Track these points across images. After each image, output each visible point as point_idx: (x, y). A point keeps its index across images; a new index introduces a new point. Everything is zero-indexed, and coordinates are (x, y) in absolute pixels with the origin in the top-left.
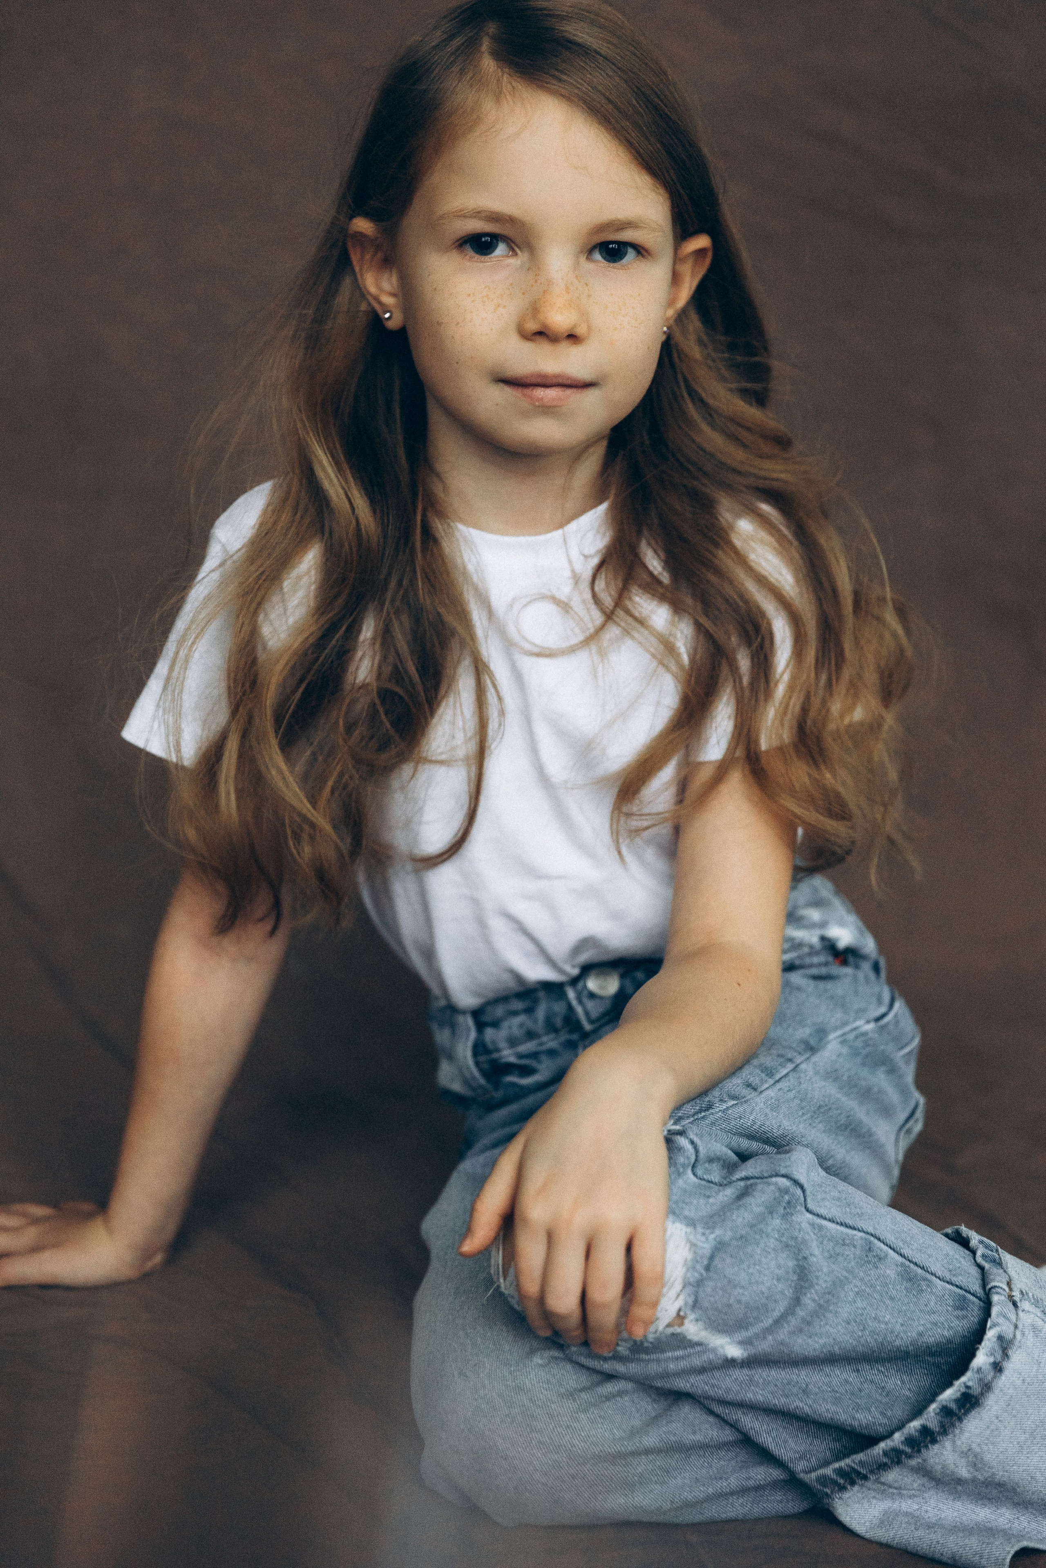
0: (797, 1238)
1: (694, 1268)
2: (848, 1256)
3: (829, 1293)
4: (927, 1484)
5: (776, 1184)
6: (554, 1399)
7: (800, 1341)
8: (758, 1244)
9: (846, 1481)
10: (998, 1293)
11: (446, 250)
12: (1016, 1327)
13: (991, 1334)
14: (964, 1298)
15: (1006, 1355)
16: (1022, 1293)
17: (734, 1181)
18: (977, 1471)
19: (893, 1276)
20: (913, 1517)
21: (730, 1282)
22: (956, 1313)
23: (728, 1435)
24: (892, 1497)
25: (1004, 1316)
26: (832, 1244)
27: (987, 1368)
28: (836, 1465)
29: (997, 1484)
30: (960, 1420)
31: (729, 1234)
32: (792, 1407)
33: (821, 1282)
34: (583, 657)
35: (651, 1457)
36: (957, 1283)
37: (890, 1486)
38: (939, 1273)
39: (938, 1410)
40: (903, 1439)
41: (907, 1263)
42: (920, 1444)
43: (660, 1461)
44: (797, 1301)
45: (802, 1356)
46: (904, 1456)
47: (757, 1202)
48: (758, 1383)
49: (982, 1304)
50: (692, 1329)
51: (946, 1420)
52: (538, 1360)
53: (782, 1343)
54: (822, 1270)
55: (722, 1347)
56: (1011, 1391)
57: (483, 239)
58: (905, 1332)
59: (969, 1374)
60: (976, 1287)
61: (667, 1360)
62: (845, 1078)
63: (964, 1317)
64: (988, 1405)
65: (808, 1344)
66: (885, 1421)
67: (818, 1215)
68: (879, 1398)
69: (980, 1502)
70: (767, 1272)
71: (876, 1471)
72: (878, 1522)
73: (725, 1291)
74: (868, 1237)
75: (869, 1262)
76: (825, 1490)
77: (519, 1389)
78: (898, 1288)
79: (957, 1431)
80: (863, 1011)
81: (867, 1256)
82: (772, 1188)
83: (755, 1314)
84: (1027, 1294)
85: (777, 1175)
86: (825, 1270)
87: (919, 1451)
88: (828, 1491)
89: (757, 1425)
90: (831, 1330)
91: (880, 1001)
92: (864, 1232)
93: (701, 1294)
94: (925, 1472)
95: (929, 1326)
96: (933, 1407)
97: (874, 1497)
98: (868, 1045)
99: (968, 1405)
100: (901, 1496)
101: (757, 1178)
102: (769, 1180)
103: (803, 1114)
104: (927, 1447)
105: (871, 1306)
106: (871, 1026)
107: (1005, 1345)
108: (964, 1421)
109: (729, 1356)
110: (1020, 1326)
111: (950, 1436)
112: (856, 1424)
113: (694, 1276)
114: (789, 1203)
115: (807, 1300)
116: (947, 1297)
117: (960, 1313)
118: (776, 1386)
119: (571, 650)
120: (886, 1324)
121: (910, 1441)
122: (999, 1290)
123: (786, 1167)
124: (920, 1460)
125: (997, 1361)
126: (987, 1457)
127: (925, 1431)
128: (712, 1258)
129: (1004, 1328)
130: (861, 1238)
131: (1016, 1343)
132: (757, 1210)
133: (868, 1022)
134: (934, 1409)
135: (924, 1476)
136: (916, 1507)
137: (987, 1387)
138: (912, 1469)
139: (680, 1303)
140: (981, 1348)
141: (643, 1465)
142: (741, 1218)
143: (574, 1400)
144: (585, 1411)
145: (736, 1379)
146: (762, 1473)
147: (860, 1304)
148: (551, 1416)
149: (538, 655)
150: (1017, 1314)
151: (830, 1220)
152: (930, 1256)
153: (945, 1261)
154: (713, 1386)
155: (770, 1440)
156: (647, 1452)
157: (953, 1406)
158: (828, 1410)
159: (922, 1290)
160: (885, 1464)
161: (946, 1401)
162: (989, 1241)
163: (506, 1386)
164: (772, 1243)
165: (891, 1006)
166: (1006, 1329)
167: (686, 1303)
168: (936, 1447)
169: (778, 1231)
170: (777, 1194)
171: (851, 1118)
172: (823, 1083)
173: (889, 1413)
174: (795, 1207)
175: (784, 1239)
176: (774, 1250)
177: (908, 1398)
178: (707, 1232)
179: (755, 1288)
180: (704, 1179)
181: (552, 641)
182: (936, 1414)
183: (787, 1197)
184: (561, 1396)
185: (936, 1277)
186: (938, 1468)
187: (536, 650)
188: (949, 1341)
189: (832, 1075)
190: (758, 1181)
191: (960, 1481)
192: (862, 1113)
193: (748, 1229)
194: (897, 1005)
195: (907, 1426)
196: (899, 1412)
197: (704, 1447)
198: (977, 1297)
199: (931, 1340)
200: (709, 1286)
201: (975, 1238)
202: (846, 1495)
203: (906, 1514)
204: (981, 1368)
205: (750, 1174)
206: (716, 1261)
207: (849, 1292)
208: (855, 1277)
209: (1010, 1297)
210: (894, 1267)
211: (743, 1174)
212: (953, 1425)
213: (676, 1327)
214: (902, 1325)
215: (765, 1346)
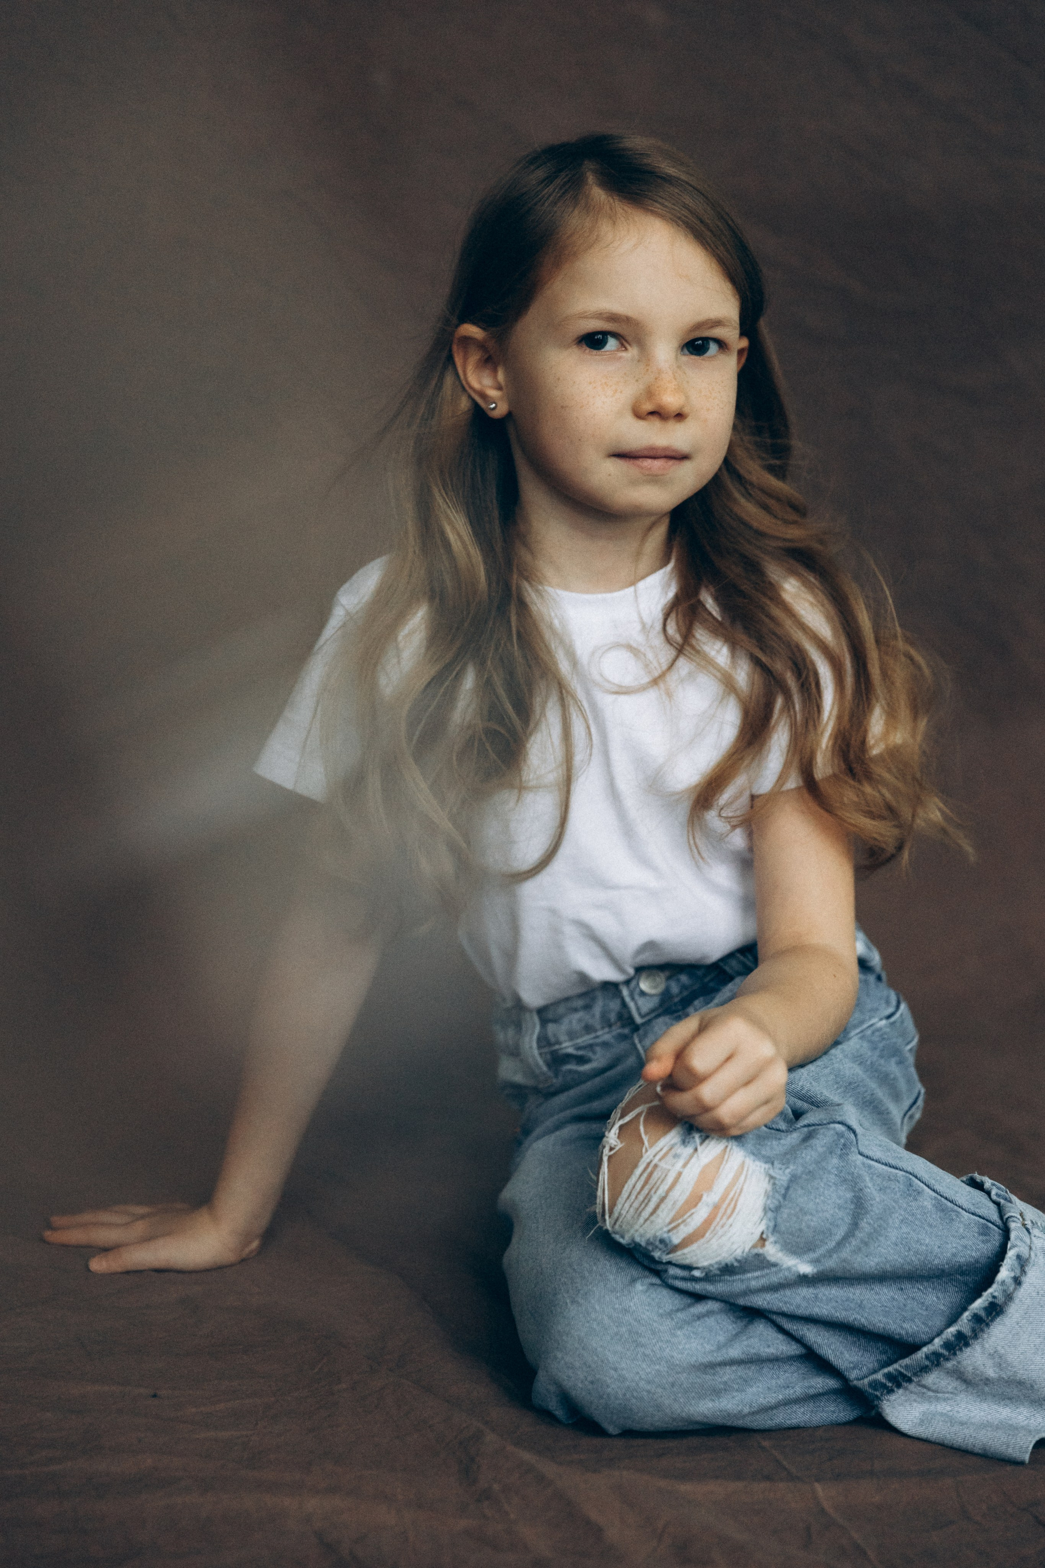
0: (853, 1173)
1: (773, 1197)
2: (894, 1189)
3: (881, 1218)
4: (959, 1388)
5: (834, 1129)
6: (655, 1318)
7: (859, 1259)
8: (821, 1179)
9: (893, 1384)
10: (1014, 1221)
11: (567, 347)
12: (1031, 1248)
13: (1011, 1254)
14: (987, 1227)
15: (1023, 1272)
16: (1032, 1222)
17: (798, 1128)
18: (1001, 1370)
19: (930, 1207)
20: (948, 1416)
21: (801, 1210)
22: (981, 1238)
23: (793, 1349)
24: (929, 1400)
25: (1021, 1240)
26: (880, 1179)
27: (1009, 1281)
28: (886, 1370)
29: (1018, 1382)
30: (988, 1325)
31: (800, 1169)
32: (851, 1319)
33: (875, 1209)
34: (652, 695)
35: (734, 1368)
36: (980, 1214)
37: (929, 1389)
38: (965, 1206)
39: (970, 1318)
40: (942, 1343)
41: (939, 1197)
42: (955, 1347)
43: (741, 1371)
44: (855, 1225)
45: (860, 1272)
46: (942, 1359)
47: (821, 1142)
48: (822, 1300)
49: (1001, 1232)
50: (772, 1251)
51: (977, 1326)
52: (639, 1287)
53: (844, 1261)
54: (875, 1199)
55: (795, 1266)
56: (1028, 1301)
57: (596, 337)
58: (942, 1253)
59: (994, 1286)
60: (995, 1217)
61: (749, 1279)
62: (869, 1063)
63: (988, 1241)
64: (1010, 1313)
65: (865, 1262)
66: (927, 1329)
67: (867, 1157)
68: (920, 1311)
69: (1002, 1403)
70: (829, 1202)
71: (919, 1373)
72: (918, 1421)
73: (798, 1218)
74: (908, 1175)
75: (910, 1195)
76: (875, 1393)
77: (626, 1311)
78: (934, 1216)
79: (985, 1336)
80: (876, 1010)
81: (908, 1190)
82: (832, 1132)
83: (821, 1237)
84: (1037, 1223)
85: (834, 1122)
86: (878, 1199)
87: (955, 1354)
88: (878, 1393)
89: (819, 1340)
90: (883, 1250)
91: (888, 1002)
92: (904, 1171)
93: (779, 1220)
94: (960, 1375)
95: (960, 1248)
96: (966, 1315)
97: (915, 1401)
98: (884, 1039)
99: (994, 1313)
100: (937, 1399)
101: (818, 1125)
102: (828, 1126)
103: (837, 1088)
104: (961, 1350)
105: (914, 1231)
106: (884, 1022)
107: (1022, 1262)
108: (991, 1327)
109: (801, 1273)
110: (1034, 1248)
111: (980, 1340)
112: (903, 1332)
113: (772, 1204)
114: (844, 1145)
115: (863, 1224)
116: (973, 1225)
117: (984, 1238)
118: (837, 1302)
119: (642, 689)
120: (927, 1246)
121: (948, 1345)
122: (1015, 1219)
123: (840, 1116)
124: (955, 1363)
125: (1017, 1276)
126: (1010, 1358)
127: (960, 1336)
128: (787, 1189)
129: (1022, 1249)
130: (903, 1176)
131: (1031, 1261)
132: (820, 1150)
133: (881, 1019)
134: (967, 1316)
135: (957, 1379)
136: (948, 1408)
137: (1009, 1297)
138: (948, 1372)
139: (762, 1227)
140: (1003, 1264)
141: (728, 1374)
142: (808, 1155)
143: (672, 1319)
144: (681, 1328)
145: (804, 1297)
146: (822, 1383)
147: (905, 1229)
148: (654, 1333)
149: (617, 693)
150: (1031, 1238)
151: (876, 1161)
152: (957, 1192)
153: (968, 1197)
154: (785, 1303)
155: (830, 1351)
156: (732, 1362)
157: (983, 1314)
158: (880, 1321)
159: (953, 1220)
160: (927, 1366)
161: (977, 1309)
162: (999, 1184)
163: (614, 1309)
164: (832, 1178)
165: (898, 1007)
166: (1024, 1250)
167: (768, 1228)
168: (969, 1349)
169: (837, 1168)
170: (836, 1137)
171: (874, 1096)
172: (851, 1065)
173: (930, 1323)
174: (850, 1149)
175: (842, 1174)
176: (834, 1184)
177: (943, 1311)
178: (784, 1167)
179: (820, 1215)
180: (773, 1129)
181: (628, 681)
182: (968, 1320)
183: (842, 1141)
184: (661, 1316)
185: (962, 1209)
186: (970, 1369)
187: (616, 689)
188: (977, 1261)
189: (859, 1059)
190: (820, 1127)
191: (987, 1381)
192: (881, 1093)
193: (814, 1166)
194: (903, 1006)
195: (945, 1332)
196: (938, 1322)
197: (774, 1360)
198: (996, 1226)
199: (962, 1260)
200: (785, 1212)
201: (988, 1182)
202: (893, 1397)
203: (942, 1414)
204: (1004, 1281)
205: (812, 1122)
206: (791, 1191)
207: (895, 1220)
208: (900, 1207)
209: (1024, 1225)
210: (929, 1200)
211: (806, 1122)
212: (982, 1330)
213: (759, 1248)
214: (939, 1247)
215: (831, 1263)
